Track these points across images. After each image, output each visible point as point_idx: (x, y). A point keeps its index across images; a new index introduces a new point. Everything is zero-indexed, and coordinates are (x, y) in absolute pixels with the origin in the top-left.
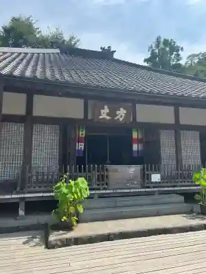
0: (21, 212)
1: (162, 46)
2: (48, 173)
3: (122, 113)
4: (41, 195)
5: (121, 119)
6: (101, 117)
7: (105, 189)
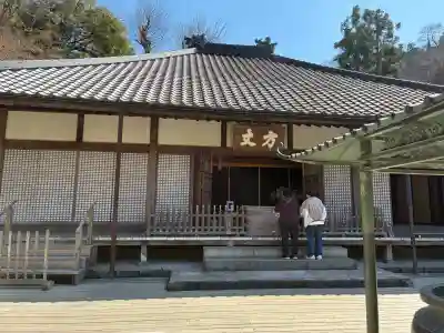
0: (144, 258)
1: (361, 21)
2: (174, 213)
3: (271, 138)
4: (165, 239)
5: (271, 146)
6: (242, 144)
7: (242, 236)
